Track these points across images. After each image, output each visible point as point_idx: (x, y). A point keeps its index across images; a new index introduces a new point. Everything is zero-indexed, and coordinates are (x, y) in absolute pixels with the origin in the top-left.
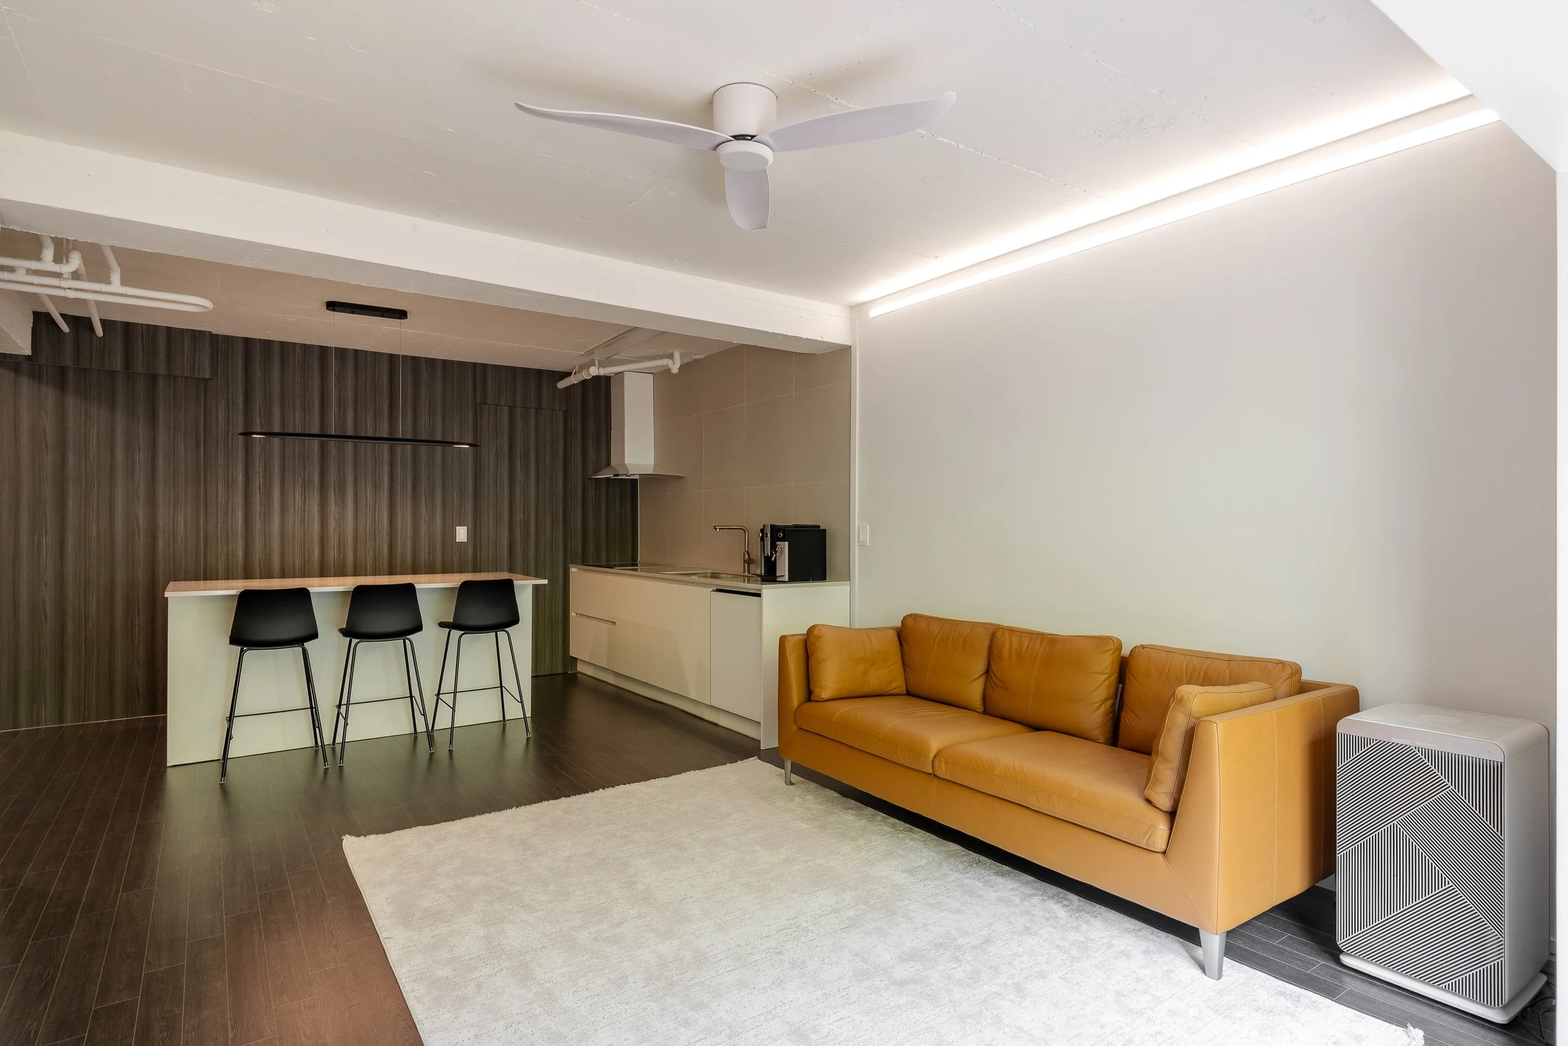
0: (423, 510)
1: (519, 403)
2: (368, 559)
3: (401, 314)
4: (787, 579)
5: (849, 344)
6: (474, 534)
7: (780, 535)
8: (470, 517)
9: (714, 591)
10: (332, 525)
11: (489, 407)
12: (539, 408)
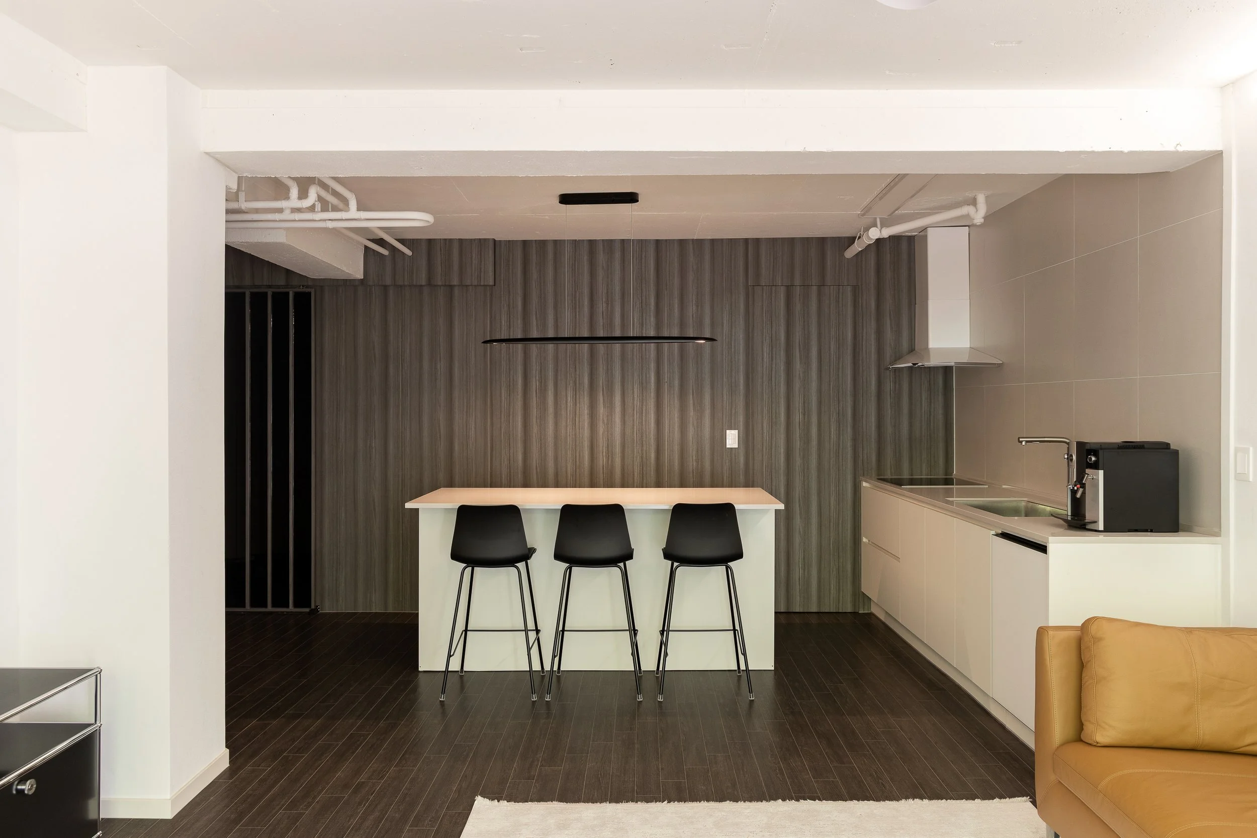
0: (691, 413)
1: (797, 282)
2: (636, 467)
3: (630, 198)
4: (1101, 528)
5: (1219, 148)
6: (746, 439)
7: (1091, 459)
8: (741, 419)
9: (997, 535)
10: (601, 429)
11: (763, 289)
12: (822, 285)
